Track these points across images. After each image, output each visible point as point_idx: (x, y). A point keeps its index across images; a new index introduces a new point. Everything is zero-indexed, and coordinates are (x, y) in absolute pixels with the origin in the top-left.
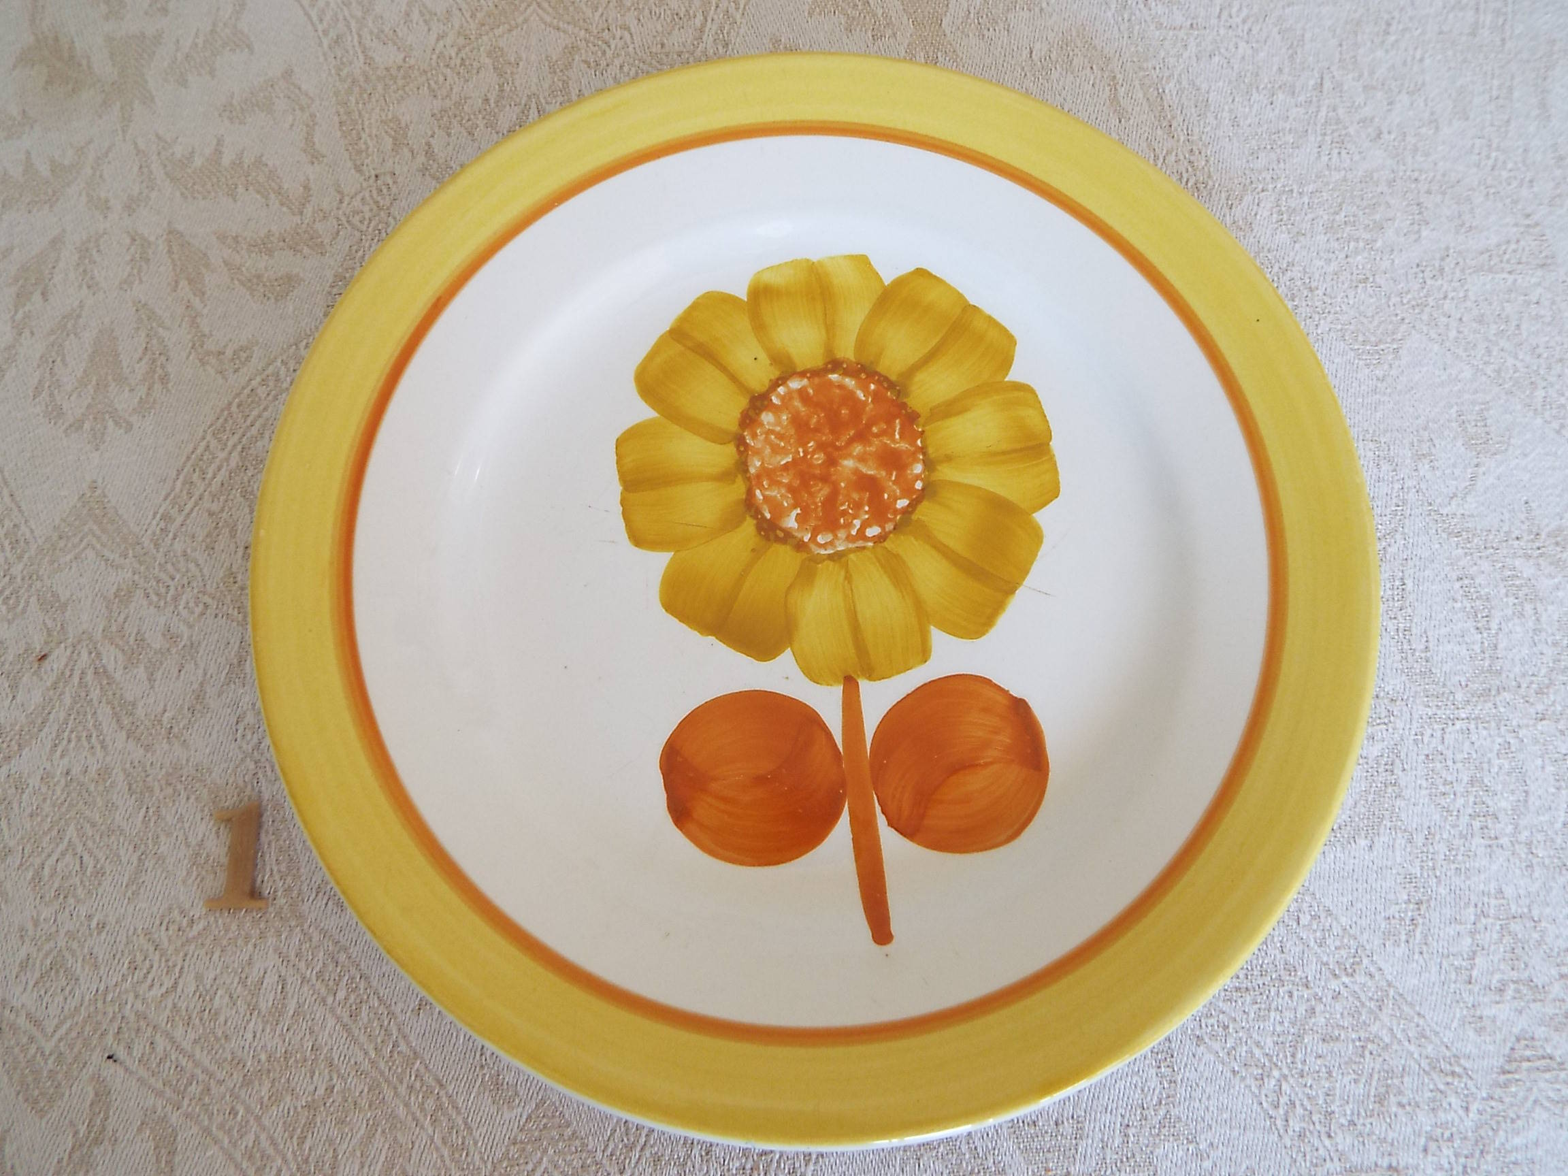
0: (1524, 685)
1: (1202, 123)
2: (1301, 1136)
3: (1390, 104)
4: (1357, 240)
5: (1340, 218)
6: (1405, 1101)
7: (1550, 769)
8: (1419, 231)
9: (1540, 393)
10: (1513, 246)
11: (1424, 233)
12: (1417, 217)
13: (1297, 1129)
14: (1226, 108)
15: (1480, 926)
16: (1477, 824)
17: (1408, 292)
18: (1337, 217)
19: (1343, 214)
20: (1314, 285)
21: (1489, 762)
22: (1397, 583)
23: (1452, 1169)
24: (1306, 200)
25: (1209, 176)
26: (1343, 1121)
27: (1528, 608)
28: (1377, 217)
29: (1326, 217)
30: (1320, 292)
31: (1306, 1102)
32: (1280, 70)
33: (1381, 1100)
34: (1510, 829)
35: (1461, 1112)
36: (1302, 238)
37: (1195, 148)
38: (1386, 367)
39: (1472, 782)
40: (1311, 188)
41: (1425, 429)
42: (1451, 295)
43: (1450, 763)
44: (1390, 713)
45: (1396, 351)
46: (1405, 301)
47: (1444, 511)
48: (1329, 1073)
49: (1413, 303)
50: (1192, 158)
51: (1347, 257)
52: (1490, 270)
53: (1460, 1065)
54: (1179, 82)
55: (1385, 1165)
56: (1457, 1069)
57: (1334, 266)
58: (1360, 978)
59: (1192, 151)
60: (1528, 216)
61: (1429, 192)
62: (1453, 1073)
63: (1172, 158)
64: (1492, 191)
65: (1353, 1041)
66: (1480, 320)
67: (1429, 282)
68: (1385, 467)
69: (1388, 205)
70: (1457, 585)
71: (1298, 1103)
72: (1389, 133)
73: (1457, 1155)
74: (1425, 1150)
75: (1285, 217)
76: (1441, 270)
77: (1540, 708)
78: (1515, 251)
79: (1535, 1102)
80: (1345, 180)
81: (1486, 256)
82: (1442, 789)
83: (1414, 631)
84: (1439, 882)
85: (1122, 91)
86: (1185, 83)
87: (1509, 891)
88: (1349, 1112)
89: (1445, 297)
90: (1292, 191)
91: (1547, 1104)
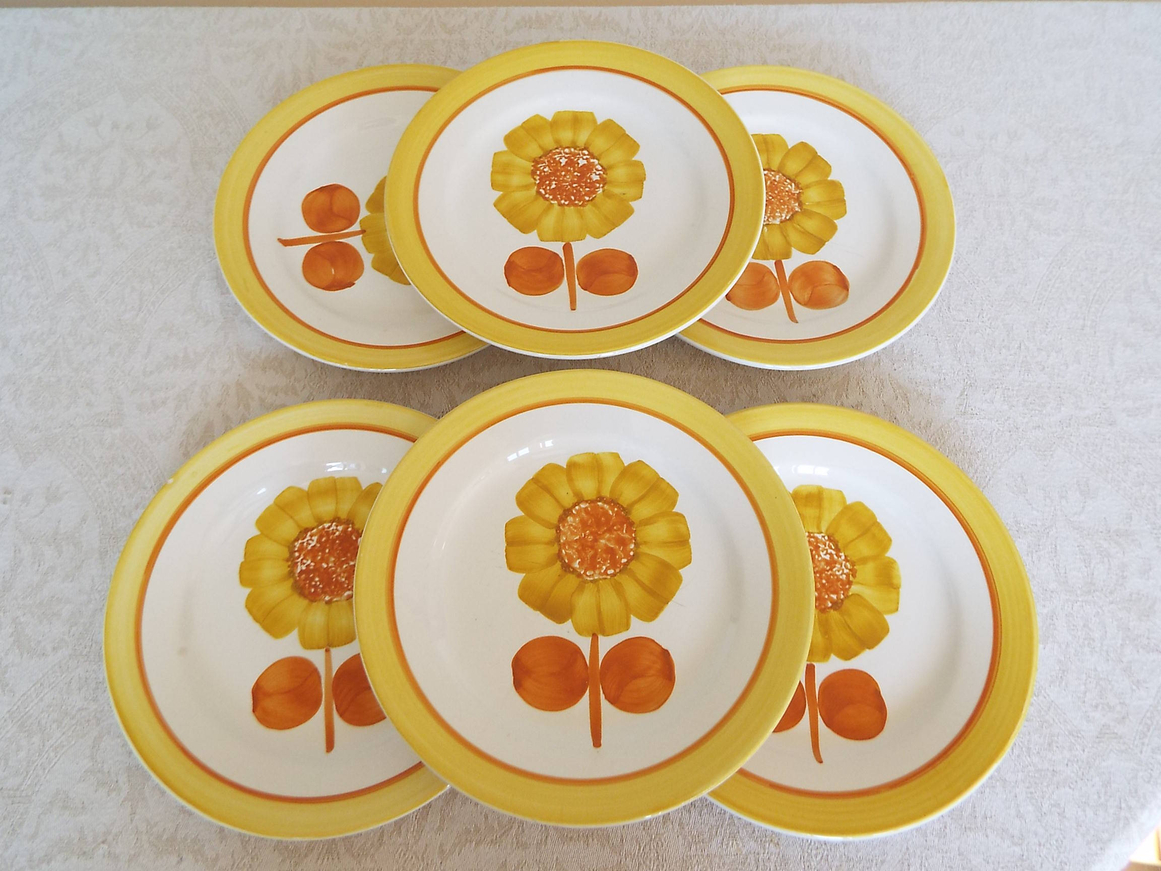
0: (1104, 589)
1: (972, 359)
2: (1019, 756)
3: (1048, 356)
4: (1035, 410)
5: (1029, 401)
6: (1059, 746)
7: (1115, 623)
8: (1060, 408)
9: (1110, 476)
10: (1098, 416)
11: (1063, 409)
12: (1059, 402)
13: (1017, 754)
14: (982, 354)
15: (1088, 682)
16: (1086, 642)
17: (1056, 432)
18: (1028, 400)
19: (1030, 399)
20: (1018, 426)
21: (1091, 619)
22: (1054, 546)
23: (1078, 773)
24: (1015, 392)
25: (976, 381)
26: (1034, 751)
27: (1106, 560)
28: (1043, 401)
29: (1023, 400)
30: (1021, 430)
31: (1020, 744)
32: (1003, 340)
33: (1049, 745)
34: (1099, 645)
35: (1082, 753)
36: (1013, 408)
37: (970, 369)
38: (1048, 461)
39: (1084, 626)
40: (1017, 388)
41: (1064, 486)
42: (1073, 434)
43: (1075, 618)
44: (1051, 597)
45: (1052, 455)
46: (1055, 435)
47: (1072, 519)
48: (1029, 734)
49: (1059, 436)
50: (969, 373)
51: (1031, 416)
52: (1090, 425)
53: (1080, 734)
54: (963, 342)
55: (1052, 769)
56: (1079, 735)
57: (1026, 420)
58: (1041, 698)
59: (968, 371)
60: (1104, 404)
61: (1064, 393)
62: (1078, 737)
63: (961, 373)
64: (1090, 393)
65: (1038, 722)
66: (1086, 445)
67: (1065, 428)
68: (1048, 500)
69: (1048, 397)
70: (1077, 549)
71: (1017, 744)
72: (1048, 368)
73: (1080, 768)
74: (1067, 765)
75: (1006, 399)
76: (1070, 424)
77: (1111, 599)
78: (1099, 418)
79: (1111, 750)
80: (1030, 385)
81: (1087, 420)
82: (1072, 627)
83: (1060, 565)
84: (1072, 663)
85: (940, 344)
86: (965, 343)
87: (1099, 669)
88: (1037, 748)
89: (1071, 435)
90: (1009, 389)
91: (1115, 752)
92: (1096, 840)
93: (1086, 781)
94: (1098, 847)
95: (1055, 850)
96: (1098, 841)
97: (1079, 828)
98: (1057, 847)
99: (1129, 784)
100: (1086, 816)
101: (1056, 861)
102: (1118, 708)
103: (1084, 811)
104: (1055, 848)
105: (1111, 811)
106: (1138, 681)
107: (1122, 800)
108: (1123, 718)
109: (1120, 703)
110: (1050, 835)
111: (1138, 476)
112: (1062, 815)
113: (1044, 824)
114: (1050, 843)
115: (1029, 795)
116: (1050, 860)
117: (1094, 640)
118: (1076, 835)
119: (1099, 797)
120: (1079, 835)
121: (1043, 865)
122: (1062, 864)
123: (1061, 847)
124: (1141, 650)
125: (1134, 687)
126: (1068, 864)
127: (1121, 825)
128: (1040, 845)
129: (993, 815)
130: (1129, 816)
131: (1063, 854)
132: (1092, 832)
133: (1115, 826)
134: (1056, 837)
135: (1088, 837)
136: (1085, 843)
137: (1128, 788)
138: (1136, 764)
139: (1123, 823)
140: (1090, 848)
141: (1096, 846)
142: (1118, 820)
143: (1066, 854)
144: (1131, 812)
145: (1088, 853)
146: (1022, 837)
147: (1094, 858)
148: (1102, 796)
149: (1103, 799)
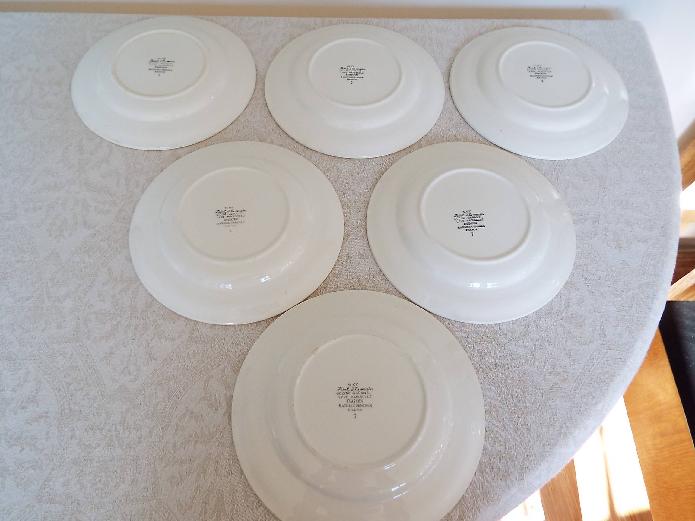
92: (548, 444)
93: (543, 412)
94: (549, 448)
96: (549, 444)
97: (538, 437)
99: (567, 414)
100: (542, 431)
101: (525, 454)
102: (563, 374)
103: (541, 428)
104: (524, 447)
105: (557, 429)
106: (574, 360)
107: (563, 423)
108: (565, 379)
109: (564, 371)
110: (522, 440)
112: (529, 430)
113: (518, 435)
114: (521, 445)
115: (511, 419)
116: (522, 454)
117: (551, 339)
118: (537, 440)
119: (550, 421)
120: (538, 441)
121: (517, 457)
122: (528, 456)
123: (527, 447)
124: (576, 344)
125: (572, 363)
126: (531, 456)
127: (562, 437)
128: (516, 445)
129: (490, 430)
130: (567, 431)
131: (529, 451)
132: (546, 439)
133: (558, 437)
134: (525, 441)
135: (543, 442)
136: (541, 445)
137: (567, 417)
138: (572, 404)
139: (563, 435)
140: (544, 448)
141: (548, 447)
142: (561, 433)
143: (530, 451)
144: (568, 429)
145: (543, 451)
146: (506, 441)
147: (547, 453)
148: (552, 420)
149: (552, 422)
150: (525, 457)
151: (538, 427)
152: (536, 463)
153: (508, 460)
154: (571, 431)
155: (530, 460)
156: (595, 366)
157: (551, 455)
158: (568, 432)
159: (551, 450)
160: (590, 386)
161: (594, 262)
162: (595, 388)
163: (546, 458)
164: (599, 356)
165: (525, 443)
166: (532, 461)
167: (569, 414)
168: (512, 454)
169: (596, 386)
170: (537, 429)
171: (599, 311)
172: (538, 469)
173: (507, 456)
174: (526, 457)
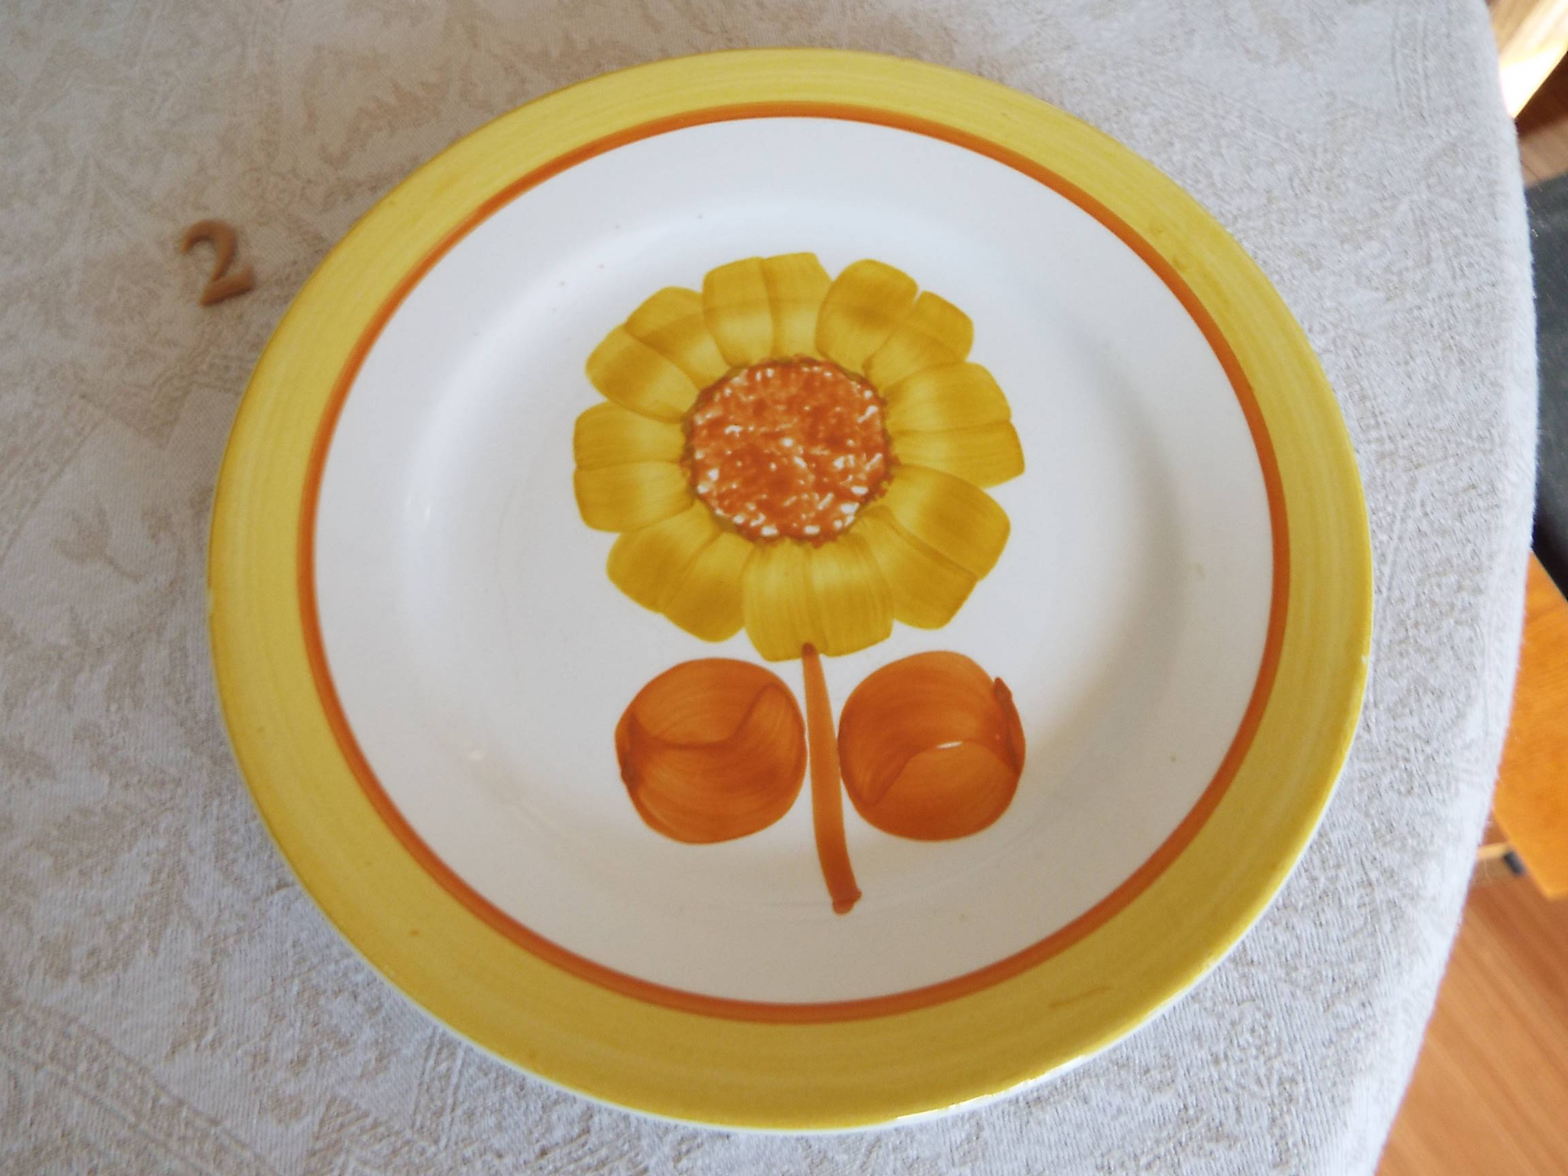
92: (1343, 988)
94: (1355, 1003)
95: (1256, 1058)
96: (1347, 990)
98: (1259, 1048)
99: (1367, 815)
100: (1298, 938)
101: (1269, 1083)
103: (1289, 927)
104: (1254, 1052)
105: (1353, 901)
107: (1367, 864)
110: (1233, 1023)
111: (1156, 131)
113: (1209, 1004)
114: (1239, 1046)
116: (1255, 1088)
118: (1293, 995)
119: (1314, 880)
120: (1298, 993)
121: (1243, 1112)
122: (1287, 1087)
123: (1267, 1044)
126: (1300, 1079)
127: (1387, 927)
128: (1216, 1061)
130: (1396, 893)
131: (1279, 1059)
132: (1327, 972)
133: (1373, 934)
134: (1247, 1023)
135: (1324, 990)
136: (1321, 1009)
137: (1370, 827)
138: (1366, 760)
139: (1388, 920)
140: (1336, 1016)
141: (1348, 1004)
142: (1375, 913)
143: (1286, 1057)
144: (1396, 883)
145: (1337, 1030)
146: (1168, 1063)
147: (1355, 1035)
148: (1317, 873)
149: (1322, 880)
150: (1272, 1096)
151: (1277, 931)
152: (1329, 1104)
153: (1208, 1146)
154: (1411, 884)
155: (1301, 1100)
156: (1390, 558)
157: (1374, 1034)
158: (1404, 896)
159: (1369, 1011)
160: (1407, 652)
161: (1223, 142)
162: (1429, 650)
163: (1359, 1057)
164: (1390, 509)
165: (1253, 1030)
166: (1308, 1099)
167: (1373, 812)
168: (1215, 1110)
169: (1429, 641)
170: (1276, 940)
171: (1316, 327)
172: (1345, 1124)
173: (1199, 1128)
174: (1276, 1093)
